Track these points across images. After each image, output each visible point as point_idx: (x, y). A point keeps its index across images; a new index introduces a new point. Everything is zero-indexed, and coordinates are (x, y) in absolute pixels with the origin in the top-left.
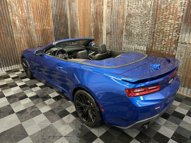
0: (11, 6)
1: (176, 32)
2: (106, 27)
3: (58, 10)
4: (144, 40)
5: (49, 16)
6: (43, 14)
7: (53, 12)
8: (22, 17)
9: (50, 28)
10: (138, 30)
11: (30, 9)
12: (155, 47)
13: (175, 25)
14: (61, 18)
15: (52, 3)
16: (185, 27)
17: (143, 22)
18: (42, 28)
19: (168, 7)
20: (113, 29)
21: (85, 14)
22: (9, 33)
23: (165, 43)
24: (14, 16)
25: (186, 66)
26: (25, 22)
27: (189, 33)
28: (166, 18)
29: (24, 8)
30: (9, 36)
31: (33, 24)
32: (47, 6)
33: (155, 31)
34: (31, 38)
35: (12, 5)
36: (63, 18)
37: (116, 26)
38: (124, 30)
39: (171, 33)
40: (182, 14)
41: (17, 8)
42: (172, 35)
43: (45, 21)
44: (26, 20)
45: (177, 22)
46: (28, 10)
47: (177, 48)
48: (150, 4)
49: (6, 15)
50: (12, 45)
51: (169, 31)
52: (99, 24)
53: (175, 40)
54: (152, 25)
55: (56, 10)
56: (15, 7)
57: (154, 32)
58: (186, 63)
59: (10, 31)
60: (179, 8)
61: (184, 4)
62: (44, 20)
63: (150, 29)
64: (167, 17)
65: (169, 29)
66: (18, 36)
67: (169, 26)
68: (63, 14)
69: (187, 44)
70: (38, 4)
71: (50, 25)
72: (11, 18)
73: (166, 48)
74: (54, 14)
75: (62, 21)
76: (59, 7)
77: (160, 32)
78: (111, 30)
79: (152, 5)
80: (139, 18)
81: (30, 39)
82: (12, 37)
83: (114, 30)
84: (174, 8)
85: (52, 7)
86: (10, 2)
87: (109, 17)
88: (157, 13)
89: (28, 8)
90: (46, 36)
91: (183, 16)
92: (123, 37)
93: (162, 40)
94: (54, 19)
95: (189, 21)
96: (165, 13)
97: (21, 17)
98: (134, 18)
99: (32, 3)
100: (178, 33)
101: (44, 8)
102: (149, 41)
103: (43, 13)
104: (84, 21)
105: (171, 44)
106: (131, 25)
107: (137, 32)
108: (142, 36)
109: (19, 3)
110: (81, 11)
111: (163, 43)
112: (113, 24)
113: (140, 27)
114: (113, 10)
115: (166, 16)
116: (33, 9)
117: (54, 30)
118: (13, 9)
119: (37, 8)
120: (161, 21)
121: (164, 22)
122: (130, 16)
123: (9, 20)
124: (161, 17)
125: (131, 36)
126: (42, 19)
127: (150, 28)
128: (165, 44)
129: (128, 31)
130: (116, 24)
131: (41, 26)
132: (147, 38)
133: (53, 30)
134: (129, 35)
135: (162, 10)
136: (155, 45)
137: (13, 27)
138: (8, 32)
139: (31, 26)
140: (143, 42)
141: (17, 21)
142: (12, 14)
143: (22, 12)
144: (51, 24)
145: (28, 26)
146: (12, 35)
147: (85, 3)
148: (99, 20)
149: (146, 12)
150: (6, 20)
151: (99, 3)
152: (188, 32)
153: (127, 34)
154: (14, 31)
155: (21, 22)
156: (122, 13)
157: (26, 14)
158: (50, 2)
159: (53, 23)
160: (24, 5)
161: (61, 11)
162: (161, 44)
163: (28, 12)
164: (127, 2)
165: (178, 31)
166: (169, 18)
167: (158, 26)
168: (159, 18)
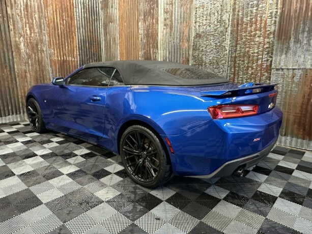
0: (13, 21)
1: (268, 54)
2: (162, 56)
3: (87, 34)
4: (222, 70)
5: (73, 42)
6: (64, 38)
7: (79, 35)
8: (30, 40)
9: (73, 59)
10: (212, 56)
11: (44, 27)
12: (238, 78)
13: (264, 44)
14: (91, 47)
15: (78, 22)
16: (280, 46)
17: (218, 44)
18: (61, 58)
19: (254, 19)
20: (174, 57)
21: (129, 38)
22: (7, 61)
23: (253, 71)
24: (17, 36)
25: (285, 102)
26: (34, 47)
27: (286, 54)
28: (251, 36)
29: (35, 25)
30: (6, 67)
31: (46, 51)
32: (70, 26)
33: (237, 55)
34: (43, 73)
35: (15, 19)
36: (95, 46)
37: (179, 53)
38: (191, 58)
39: (260, 57)
40: (273, 28)
41: (23, 25)
42: (262, 58)
43: (67, 47)
44: (37, 45)
45: (267, 40)
46: (41, 29)
47: (270, 77)
48: (228, 17)
49: (5, 34)
50: (10, 82)
51: (257, 53)
52: (151, 51)
53: (266, 66)
54: (232, 46)
55: (84, 33)
56: (20, 23)
57: (235, 57)
58: (285, 98)
59: (9, 59)
60: (268, 20)
61: (275, 14)
62: (65, 47)
63: (229, 53)
64: (252, 34)
65: (256, 51)
66: (21, 69)
67: (256, 46)
68: (94, 41)
69: (284, 70)
70: (57, 22)
71: (74, 55)
72: (12, 39)
73: (255, 78)
74: (81, 39)
75: (92, 50)
76: (89, 29)
77: (244, 56)
78: (170, 58)
79: (231, 18)
80: (212, 38)
81: (40, 74)
82: (12, 69)
83: (176, 58)
84: (261, 20)
85: (79, 28)
86: (13, 15)
87: (167, 40)
88: (238, 29)
89: (40, 26)
90: (67, 71)
91: (275, 31)
93: (248, 67)
94: (80, 46)
95: (283, 37)
96: (249, 29)
97: (28, 39)
98: (205, 39)
99: (47, 19)
100: (270, 55)
101: (66, 28)
102: (229, 70)
103: (64, 36)
104: (128, 49)
105: (261, 73)
106: (201, 49)
107: (211, 58)
108: (218, 64)
109: (28, 18)
110: (123, 34)
111: (250, 72)
112: (173, 50)
113: (214, 51)
114: (173, 29)
115: (252, 32)
116: (48, 29)
117: (80, 63)
118: (17, 26)
119: (54, 27)
120: (244, 40)
121: (249, 41)
122: (198, 36)
123: (9, 42)
124: (245, 34)
125: (202, 65)
126: (62, 45)
127: (230, 51)
128: (252, 73)
129: (196, 58)
130: (179, 50)
131: (60, 55)
132: (226, 67)
133: (78, 62)
134: (199, 65)
135: (245, 24)
136: (238, 75)
137: (14, 54)
138: (5, 60)
139: (44, 54)
140: (219, 72)
141: (22, 44)
142: (15, 33)
143: (31, 31)
144: (75, 53)
145: (40, 54)
146: (12, 65)
147: (129, 22)
148: (151, 45)
149: (222, 29)
150: (5, 42)
151: (151, 21)
152: (285, 52)
153: (194, 63)
154: (15, 60)
155: (27, 46)
156: (186, 33)
157: (38, 35)
158: (76, 21)
159: (79, 52)
160: (35, 21)
161: (92, 35)
162: (247, 73)
163: (40, 33)
164: (194, 17)
166: (255, 35)
167: (241, 48)
168: (241, 36)
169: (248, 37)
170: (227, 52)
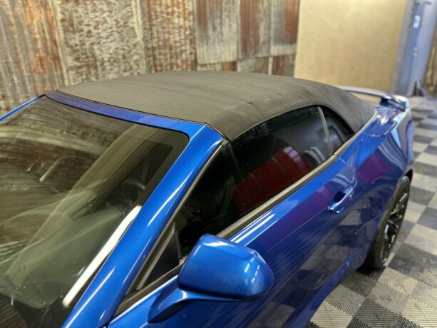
10: (114, 47)
13: (186, 30)
17: (122, 23)
27: (207, 44)
28: (168, 13)
33: (155, 45)
38: (62, 51)
39: (184, 48)
40: (191, 6)
42: (186, 51)
45: (187, 23)
51: (180, 42)
53: (192, 61)
54: (146, 29)
57: (153, 49)
63: (142, 40)
64: (170, 10)
65: (178, 39)
67: (176, 31)
69: (208, 66)
77: (165, 47)
92: (65, 76)
98: (90, 8)
100: (193, 45)
107: (111, 51)
108: (127, 62)
113: (116, 35)
115: (168, 7)
120: (160, 19)
121: (167, 22)
124: (160, 9)
125: (96, 68)
127: (143, 37)
129: (78, 50)
134: (88, 66)
152: (205, 42)
153: (76, 63)
165: (192, 42)
166: (173, 12)
167: (158, 32)
168: (156, 12)
169: (165, 15)
170: (139, 38)
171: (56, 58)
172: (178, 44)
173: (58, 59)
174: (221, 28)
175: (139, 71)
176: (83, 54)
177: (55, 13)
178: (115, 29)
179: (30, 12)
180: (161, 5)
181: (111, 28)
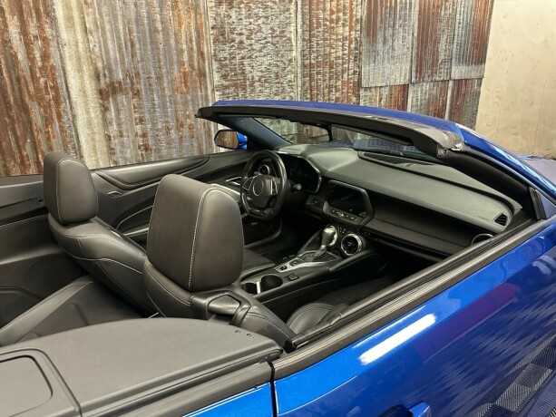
10: (267, 63)
13: (350, 42)
16: (368, 47)
17: (278, 32)
27: (374, 62)
28: (331, 21)
33: (313, 62)
39: (347, 65)
42: (348, 69)
45: (354, 34)
51: (342, 58)
52: (13, 30)
53: (354, 83)
54: (304, 40)
57: (311, 66)
64: (334, 17)
65: (340, 54)
78: (130, 66)
91: (361, 18)
93: (330, 86)
100: (357, 62)
106: (237, 40)
115: (332, 13)
121: (329, 32)
129: (226, 66)
165: (357, 58)
166: (338, 19)
167: (318, 44)
168: (318, 19)
169: (328, 23)
171: (202, 75)
172: (340, 61)
173: (205, 76)
174: (393, 41)
175: (292, 94)
176: (232, 70)
177: (207, 18)
178: (270, 39)
179: (179, 15)
180: (324, 10)
181: (265, 38)
